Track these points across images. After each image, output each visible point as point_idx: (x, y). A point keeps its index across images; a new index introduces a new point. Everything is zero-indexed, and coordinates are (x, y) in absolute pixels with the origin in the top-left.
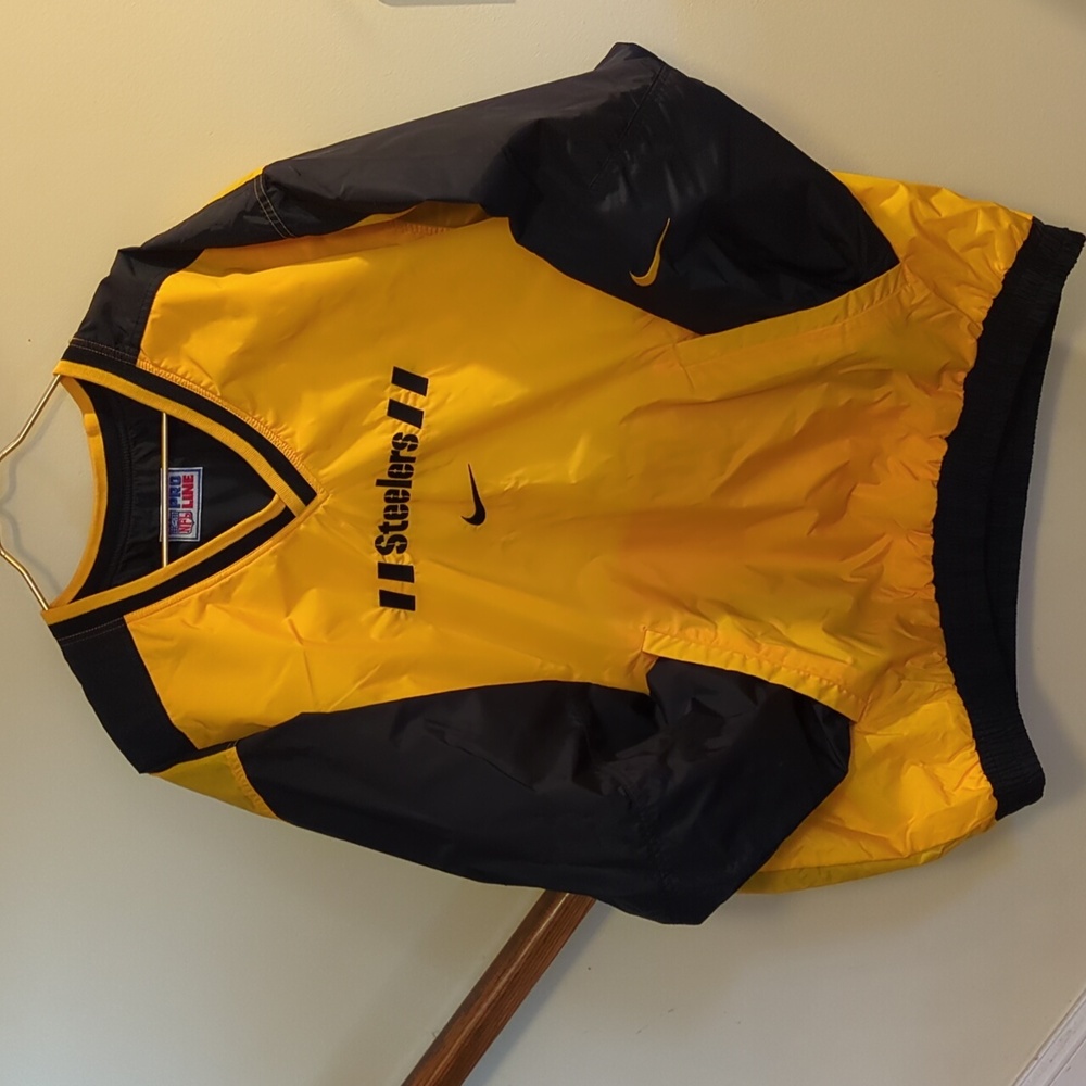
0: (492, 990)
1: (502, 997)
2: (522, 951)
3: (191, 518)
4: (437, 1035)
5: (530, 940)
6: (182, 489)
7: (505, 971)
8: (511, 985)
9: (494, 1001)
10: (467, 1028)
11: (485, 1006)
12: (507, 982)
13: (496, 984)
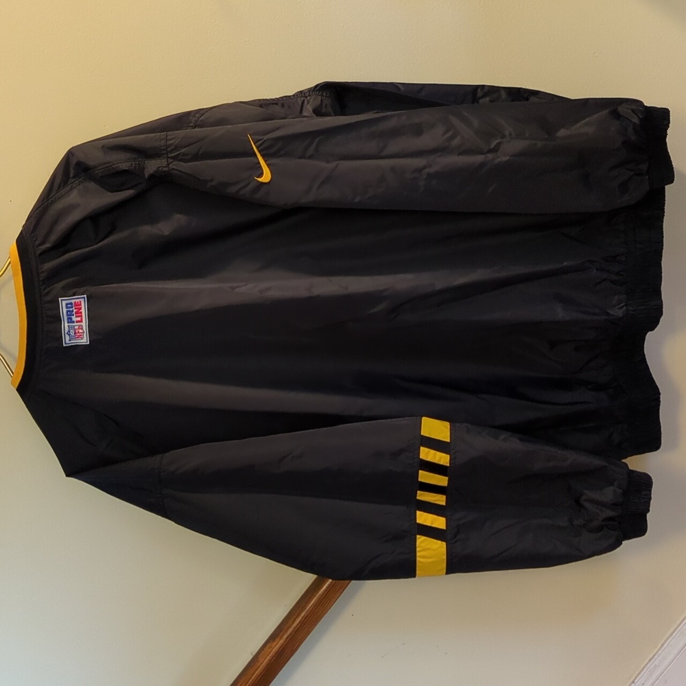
0: (290, 627)
1: (296, 631)
2: (310, 603)
3: (82, 329)
4: (254, 654)
5: (315, 596)
6: (75, 311)
7: (299, 615)
8: (302, 624)
9: (291, 634)
10: (274, 650)
11: (285, 637)
12: (300, 622)
13: (293, 622)
